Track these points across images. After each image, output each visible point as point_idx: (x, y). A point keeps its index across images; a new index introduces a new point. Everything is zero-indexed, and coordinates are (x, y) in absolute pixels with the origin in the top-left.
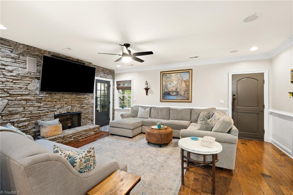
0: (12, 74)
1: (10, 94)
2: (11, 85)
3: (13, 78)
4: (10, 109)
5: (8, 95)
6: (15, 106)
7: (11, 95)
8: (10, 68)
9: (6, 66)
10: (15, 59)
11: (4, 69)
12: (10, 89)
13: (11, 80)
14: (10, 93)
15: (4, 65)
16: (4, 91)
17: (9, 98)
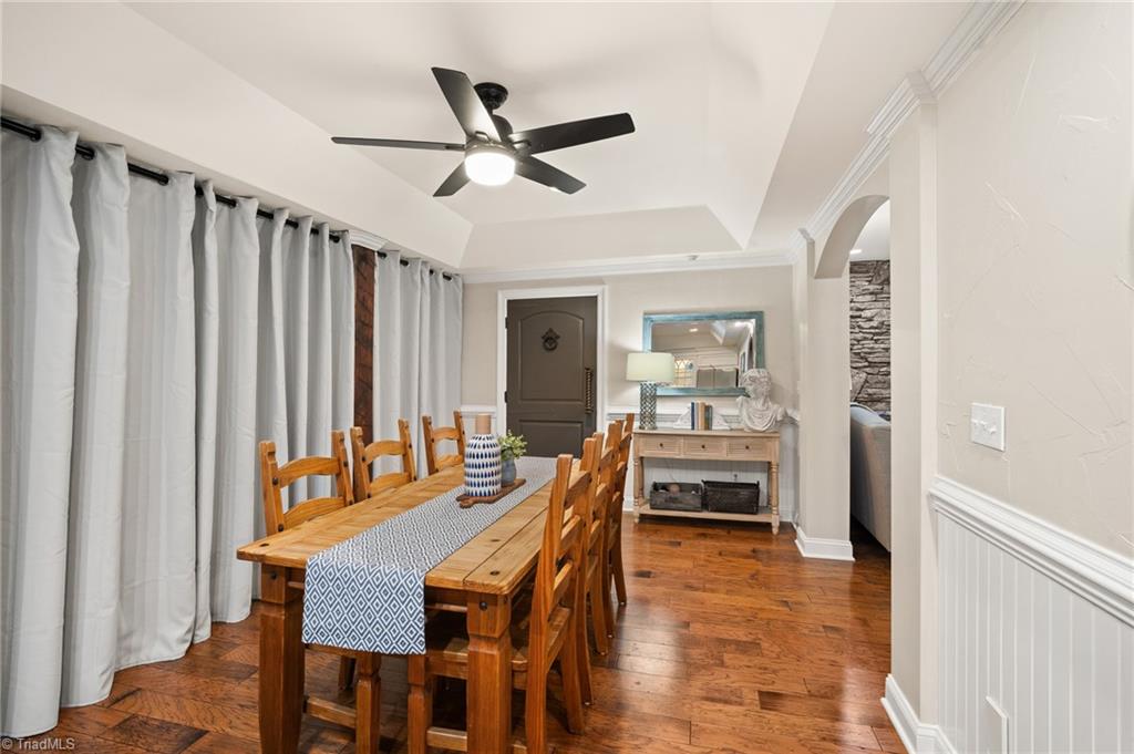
0: (872, 324)
1: (870, 362)
2: (870, 344)
3: (872, 331)
4: (870, 391)
5: (866, 364)
6: (879, 385)
7: (871, 364)
8: (867, 314)
9: (862, 310)
10: (876, 294)
11: (860, 317)
12: (870, 353)
13: (870, 336)
14: (870, 360)
15: (859, 310)
16: (862, 358)
17: (868, 370)
